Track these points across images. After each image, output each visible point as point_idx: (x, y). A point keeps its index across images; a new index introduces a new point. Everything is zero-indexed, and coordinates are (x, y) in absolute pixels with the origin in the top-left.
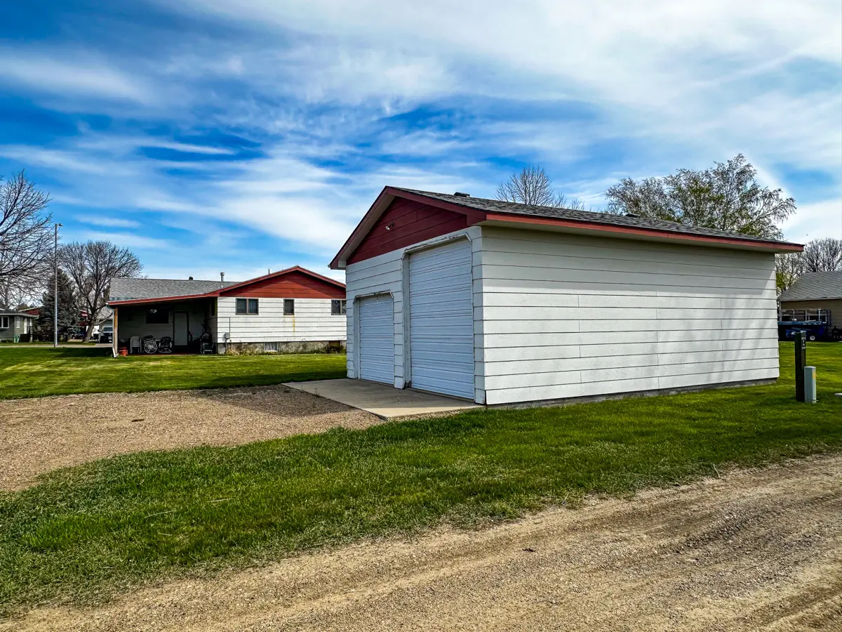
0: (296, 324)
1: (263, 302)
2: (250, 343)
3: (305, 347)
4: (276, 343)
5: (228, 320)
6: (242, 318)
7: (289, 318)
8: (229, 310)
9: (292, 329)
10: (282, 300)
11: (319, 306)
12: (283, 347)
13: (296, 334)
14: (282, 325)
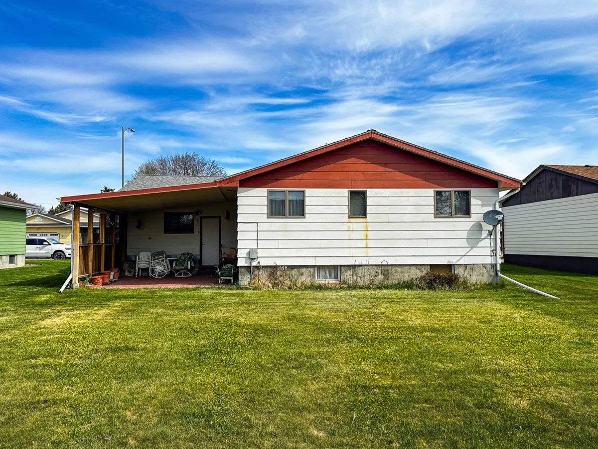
0: (371, 235)
1: (314, 197)
2: (292, 267)
3: (386, 274)
4: (335, 267)
5: (253, 227)
6: (278, 223)
7: (358, 224)
8: (257, 210)
9: (362, 244)
10: (345, 192)
11: (412, 201)
12: (348, 274)
13: (371, 252)
14: (346, 235)
